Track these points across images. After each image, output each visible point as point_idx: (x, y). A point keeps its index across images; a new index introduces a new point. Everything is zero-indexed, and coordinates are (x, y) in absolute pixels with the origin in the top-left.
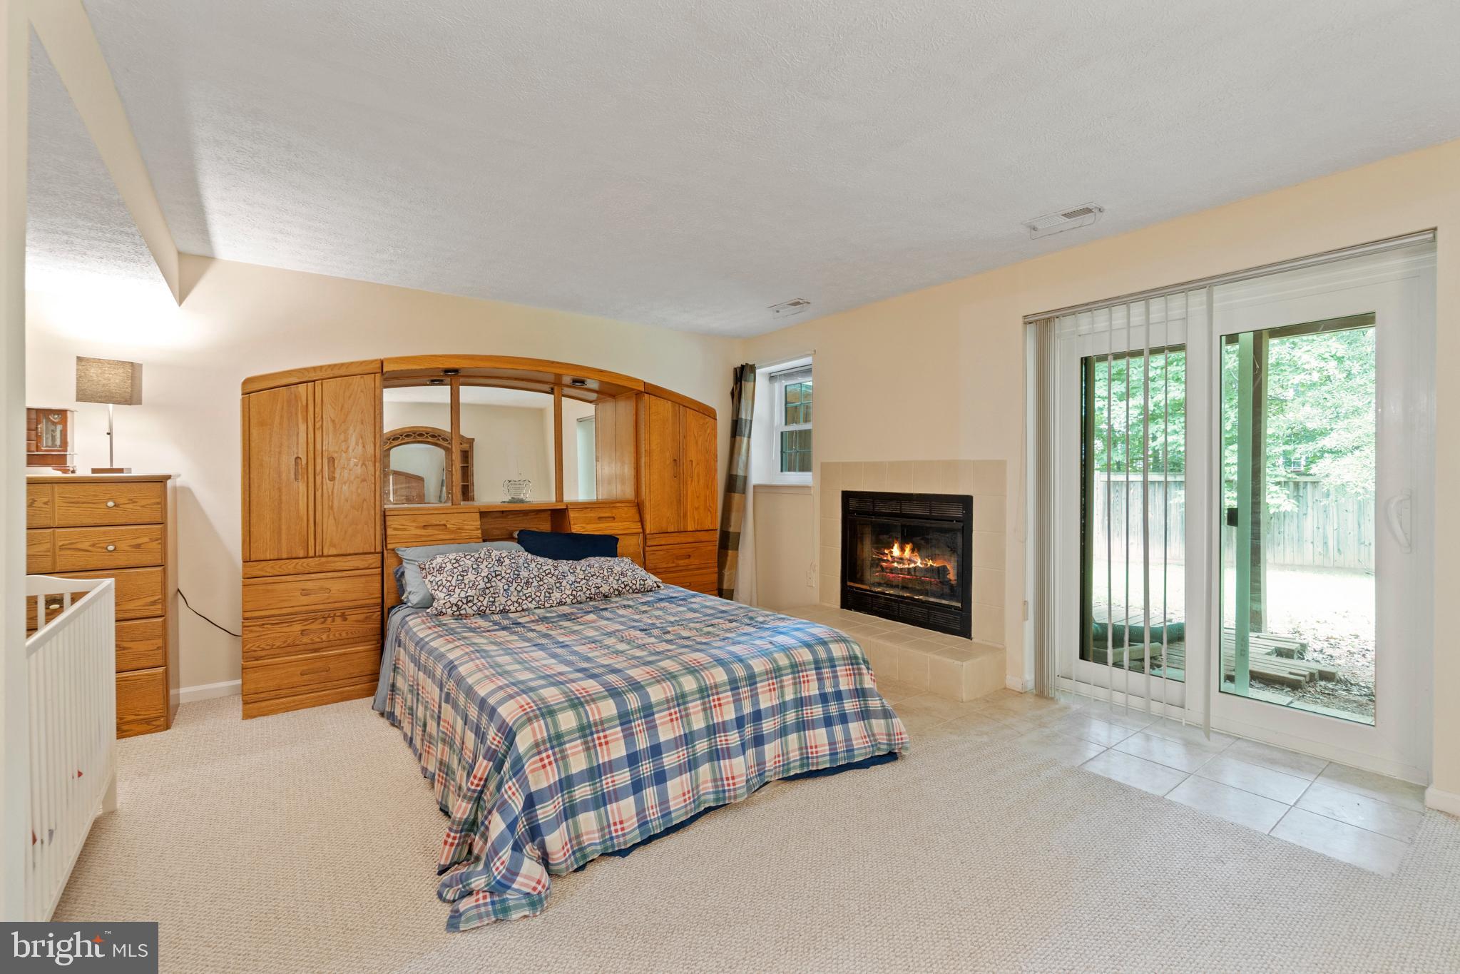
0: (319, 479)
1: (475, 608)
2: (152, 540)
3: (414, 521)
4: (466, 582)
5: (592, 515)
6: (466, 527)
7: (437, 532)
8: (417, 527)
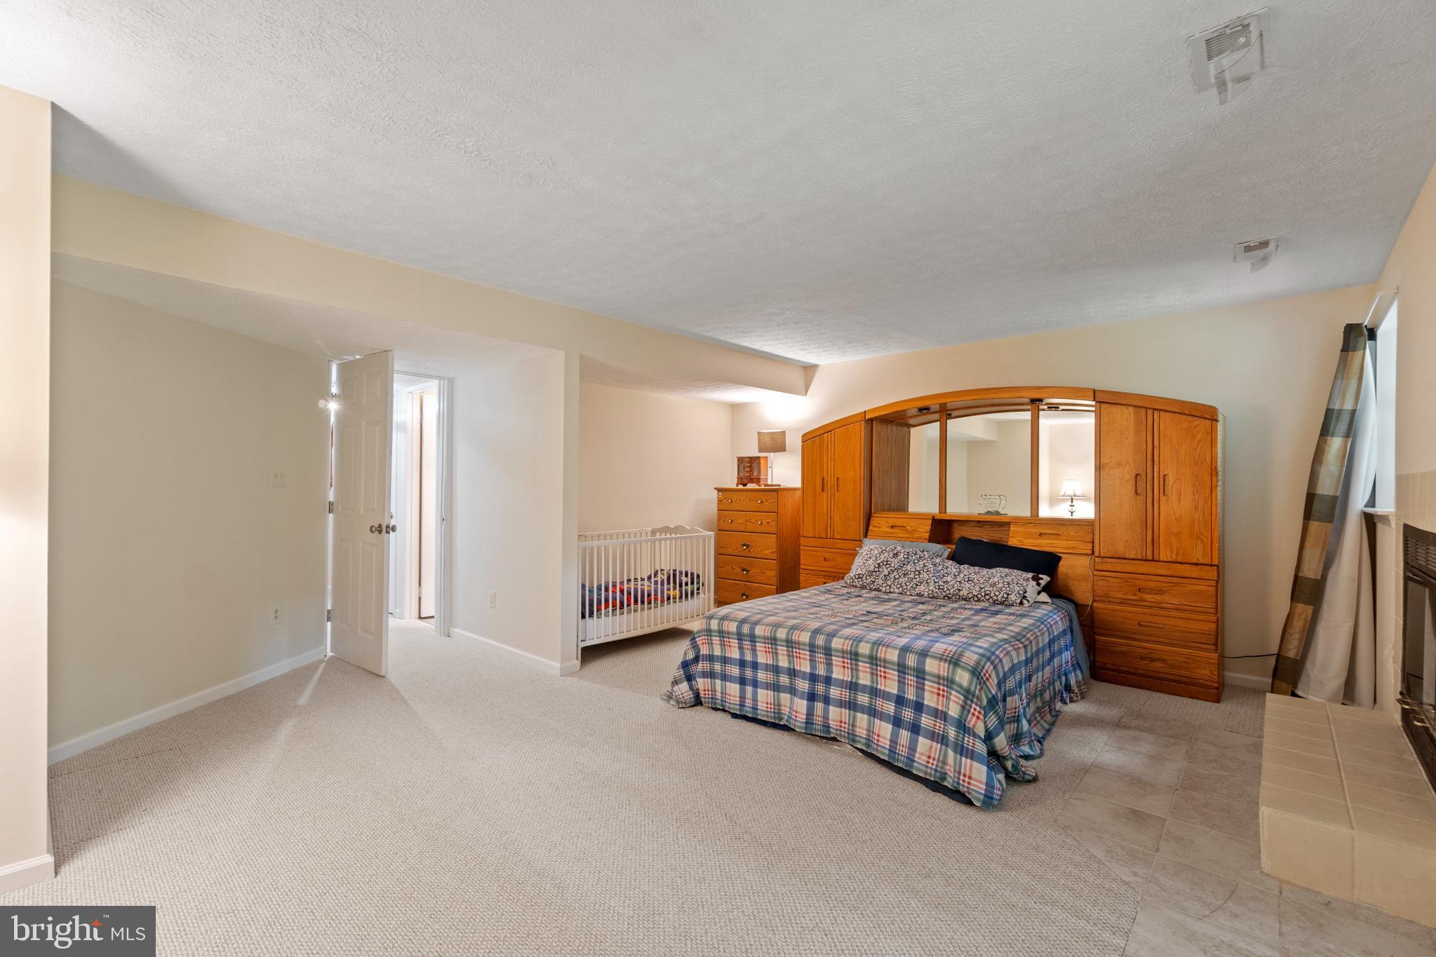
0: (833, 491)
1: (861, 583)
2: (773, 521)
3: (887, 522)
4: (904, 569)
5: (1034, 530)
6: (919, 530)
7: (899, 531)
8: (888, 527)
